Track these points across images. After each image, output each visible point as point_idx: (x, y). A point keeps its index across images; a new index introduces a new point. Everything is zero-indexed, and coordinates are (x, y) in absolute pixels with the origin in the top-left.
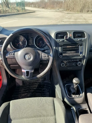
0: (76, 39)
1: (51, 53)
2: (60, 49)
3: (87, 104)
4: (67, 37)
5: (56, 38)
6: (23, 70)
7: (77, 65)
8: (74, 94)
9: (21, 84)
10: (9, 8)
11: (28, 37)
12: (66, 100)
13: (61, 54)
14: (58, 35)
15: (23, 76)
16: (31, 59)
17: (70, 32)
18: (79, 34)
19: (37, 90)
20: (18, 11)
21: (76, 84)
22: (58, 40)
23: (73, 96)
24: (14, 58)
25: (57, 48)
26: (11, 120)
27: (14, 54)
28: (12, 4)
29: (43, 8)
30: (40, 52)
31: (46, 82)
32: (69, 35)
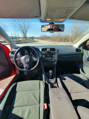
0: (51, 52)
1: (38, 58)
2: (44, 56)
3: (57, 84)
4: (47, 51)
5: (42, 51)
6: (24, 66)
7: (52, 64)
8: (50, 79)
9: (27, 74)
10: (26, 39)
11: (29, 51)
12: (46, 82)
13: (44, 59)
14: (43, 50)
15: (24, 69)
16: (28, 61)
17: (48, 48)
18: (53, 49)
19: (34, 77)
20: (30, 41)
21: (51, 73)
22: (43, 52)
23: (50, 80)
24: (20, 60)
25: (42, 56)
26: (16, 92)
27: (20, 58)
28: (28, 38)
29: (42, 40)
30: (33, 57)
31: (39, 73)
32: (48, 50)
